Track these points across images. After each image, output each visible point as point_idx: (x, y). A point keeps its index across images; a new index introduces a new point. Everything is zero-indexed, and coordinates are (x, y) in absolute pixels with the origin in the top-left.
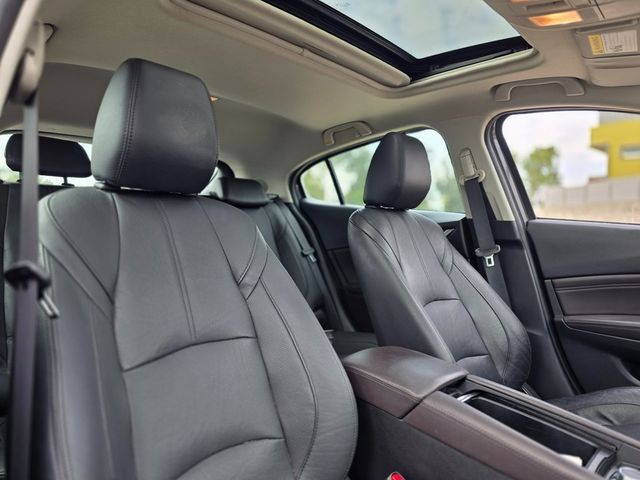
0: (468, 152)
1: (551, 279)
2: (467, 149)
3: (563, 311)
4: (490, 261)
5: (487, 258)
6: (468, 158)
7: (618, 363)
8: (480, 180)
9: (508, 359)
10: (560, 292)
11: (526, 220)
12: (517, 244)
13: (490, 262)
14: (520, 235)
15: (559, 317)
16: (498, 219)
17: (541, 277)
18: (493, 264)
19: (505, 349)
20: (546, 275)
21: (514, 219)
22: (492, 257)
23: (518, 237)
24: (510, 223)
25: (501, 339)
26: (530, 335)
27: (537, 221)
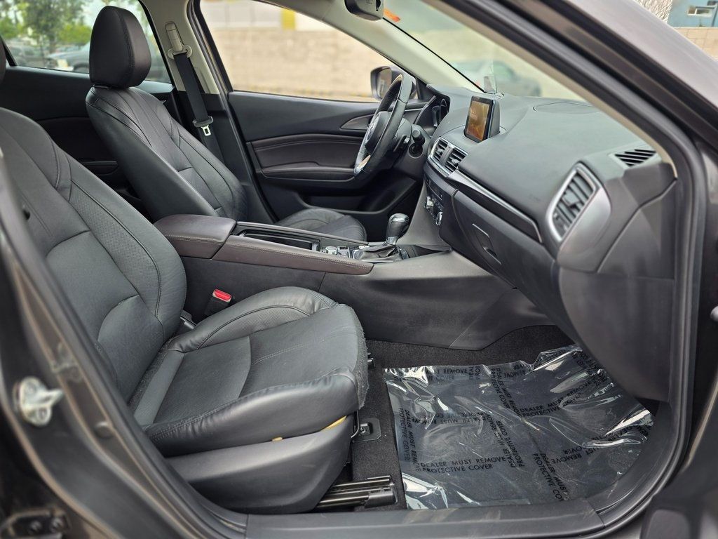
0: (173, 27)
1: (251, 141)
2: (173, 23)
3: (261, 166)
4: (206, 130)
5: (204, 128)
6: (175, 33)
7: (296, 195)
8: (189, 55)
9: (234, 207)
10: (258, 151)
11: (226, 92)
12: (223, 114)
13: (207, 133)
14: (225, 107)
15: (258, 171)
16: (206, 92)
17: (244, 141)
18: (210, 134)
19: (231, 201)
20: (247, 138)
21: (218, 93)
22: (207, 127)
23: (224, 108)
24: (216, 96)
25: (227, 194)
26: (243, 186)
27: (234, 93)
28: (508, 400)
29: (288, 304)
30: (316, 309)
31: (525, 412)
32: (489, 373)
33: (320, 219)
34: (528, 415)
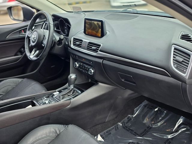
28: (133, 132)
29: (43, 136)
30: (58, 132)
31: (142, 134)
32: (121, 125)
33: (11, 84)
34: (144, 135)
